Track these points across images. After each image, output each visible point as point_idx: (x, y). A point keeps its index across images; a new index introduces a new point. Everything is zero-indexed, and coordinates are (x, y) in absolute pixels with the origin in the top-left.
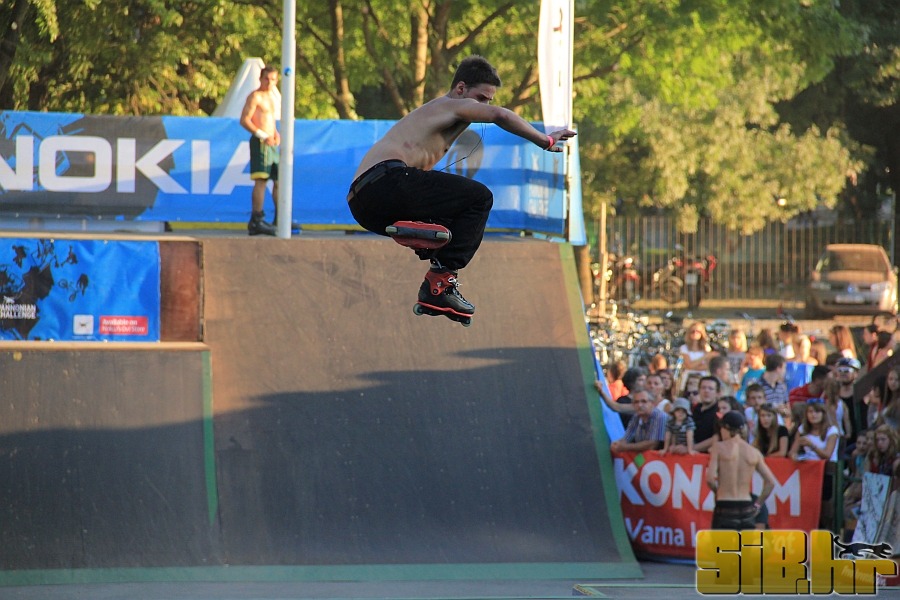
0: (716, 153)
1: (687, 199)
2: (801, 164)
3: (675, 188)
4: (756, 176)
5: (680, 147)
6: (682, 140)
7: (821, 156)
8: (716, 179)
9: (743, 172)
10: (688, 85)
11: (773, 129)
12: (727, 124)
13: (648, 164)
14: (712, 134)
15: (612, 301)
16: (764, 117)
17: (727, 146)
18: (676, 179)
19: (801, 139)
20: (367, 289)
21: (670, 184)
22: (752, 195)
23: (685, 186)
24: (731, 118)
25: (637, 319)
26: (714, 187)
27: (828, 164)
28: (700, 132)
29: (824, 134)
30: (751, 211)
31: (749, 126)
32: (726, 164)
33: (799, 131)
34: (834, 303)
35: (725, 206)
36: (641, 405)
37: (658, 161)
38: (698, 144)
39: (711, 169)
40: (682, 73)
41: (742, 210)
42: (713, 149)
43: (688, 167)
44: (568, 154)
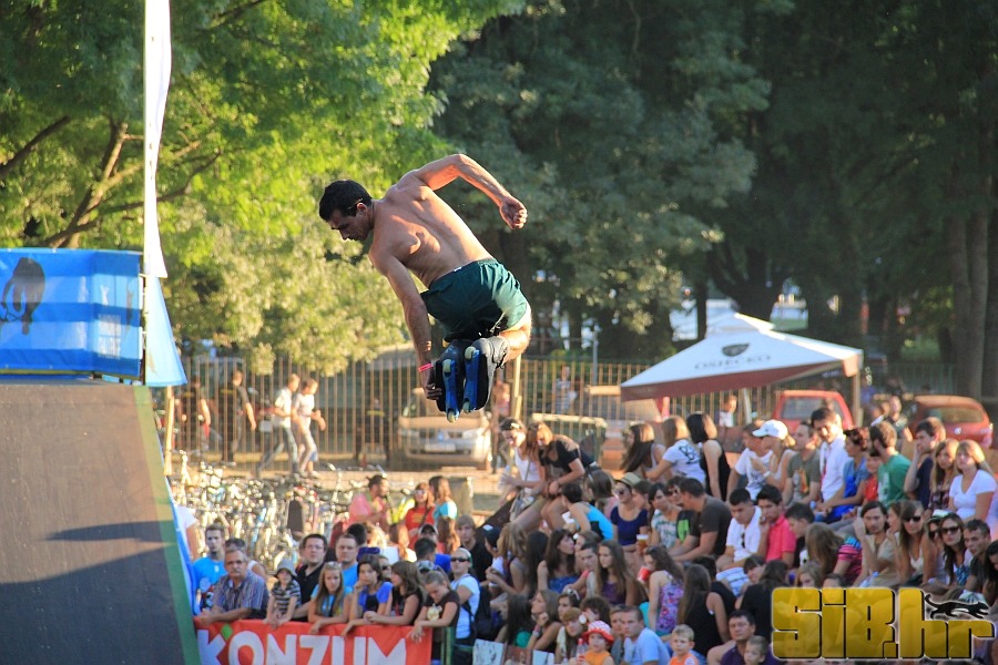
0: (295, 286)
1: (262, 338)
3: (250, 325)
4: (337, 311)
5: (254, 280)
6: (256, 272)
8: (293, 315)
9: (323, 307)
10: (267, 210)
11: (356, 260)
12: (306, 254)
13: (220, 299)
14: (288, 264)
15: (182, 452)
17: (306, 278)
18: (250, 315)
21: (243, 321)
22: (332, 333)
23: (260, 323)
24: (310, 248)
25: (210, 472)
26: (291, 324)
28: (275, 264)
30: (333, 350)
31: (329, 256)
32: (303, 299)
34: (423, 452)
35: (304, 345)
37: (229, 295)
38: (274, 277)
39: (288, 304)
40: (261, 197)
41: (322, 350)
42: (289, 283)
43: (263, 302)
44: (144, 286)
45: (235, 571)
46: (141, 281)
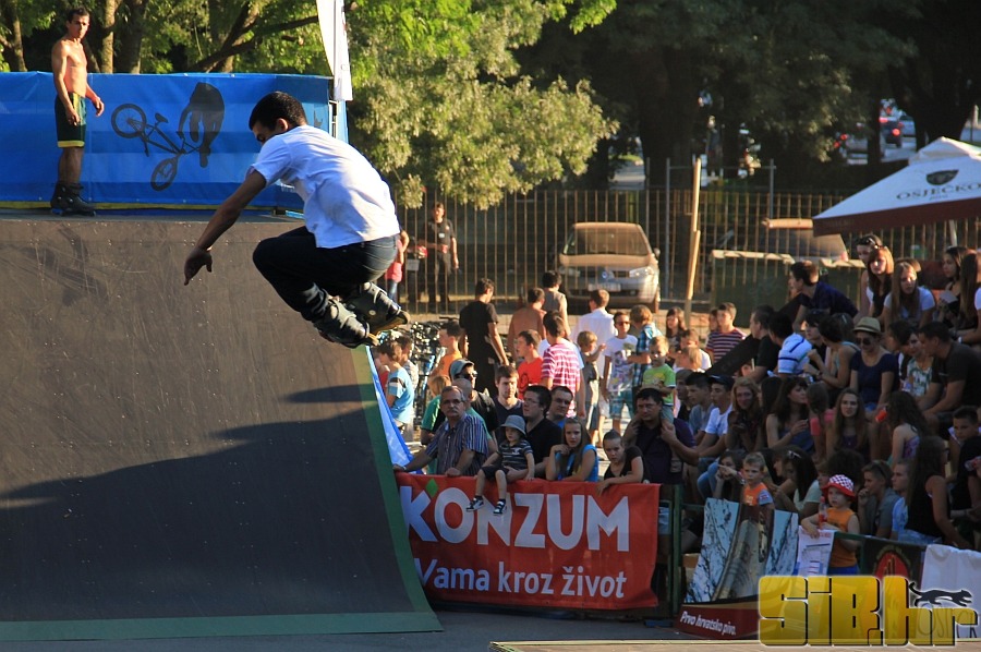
0: (447, 111)
1: (410, 166)
2: (547, 124)
3: (398, 154)
4: (492, 138)
5: (404, 104)
6: (405, 96)
7: (568, 114)
8: (444, 143)
9: (477, 134)
10: (432, 28)
11: (511, 82)
12: (458, 76)
14: (440, 89)
16: (503, 67)
17: (458, 102)
18: (398, 143)
19: (545, 94)
20: (91, 280)
21: (391, 149)
22: (487, 163)
23: (408, 152)
24: (463, 68)
26: (442, 153)
27: (576, 123)
28: (425, 86)
29: (572, 89)
30: (487, 182)
32: (454, 125)
33: (541, 85)
35: (456, 177)
37: (377, 122)
38: (424, 101)
39: (440, 130)
40: (426, 14)
41: (475, 181)
42: (441, 108)
43: (413, 129)
46: (331, 107)
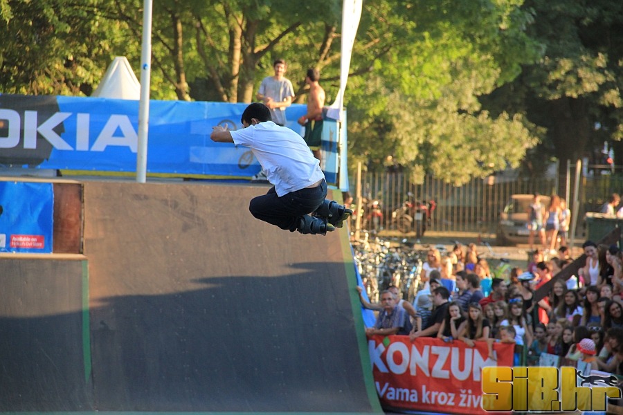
0: (438, 130)
1: (417, 160)
2: (496, 138)
3: (410, 153)
4: (464, 146)
5: (413, 125)
6: (414, 120)
7: (509, 134)
8: (437, 148)
9: (456, 143)
10: (420, 82)
11: (477, 114)
12: (445, 110)
13: (391, 136)
14: (435, 117)
15: (365, 231)
16: (471, 105)
17: (445, 125)
18: (410, 147)
19: (496, 121)
20: (198, 218)
21: (406, 151)
22: (461, 159)
23: (416, 152)
24: (448, 106)
25: (382, 244)
26: (435, 153)
27: (514, 139)
28: (426, 115)
29: (511, 119)
30: (461, 170)
31: (460, 111)
32: (444, 137)
33: (494, 116)
34: (517, 235)
35: (443, 166)
36: (387, 301)
37: (398, 135)
38: (425, 123)
39: (434, 140)
40: (417, 74)
41: (454, 169)
42: (435, 127)
43: (418, 139)
44: (340, 127)
45: (387, 304)
46: (338, 124)
